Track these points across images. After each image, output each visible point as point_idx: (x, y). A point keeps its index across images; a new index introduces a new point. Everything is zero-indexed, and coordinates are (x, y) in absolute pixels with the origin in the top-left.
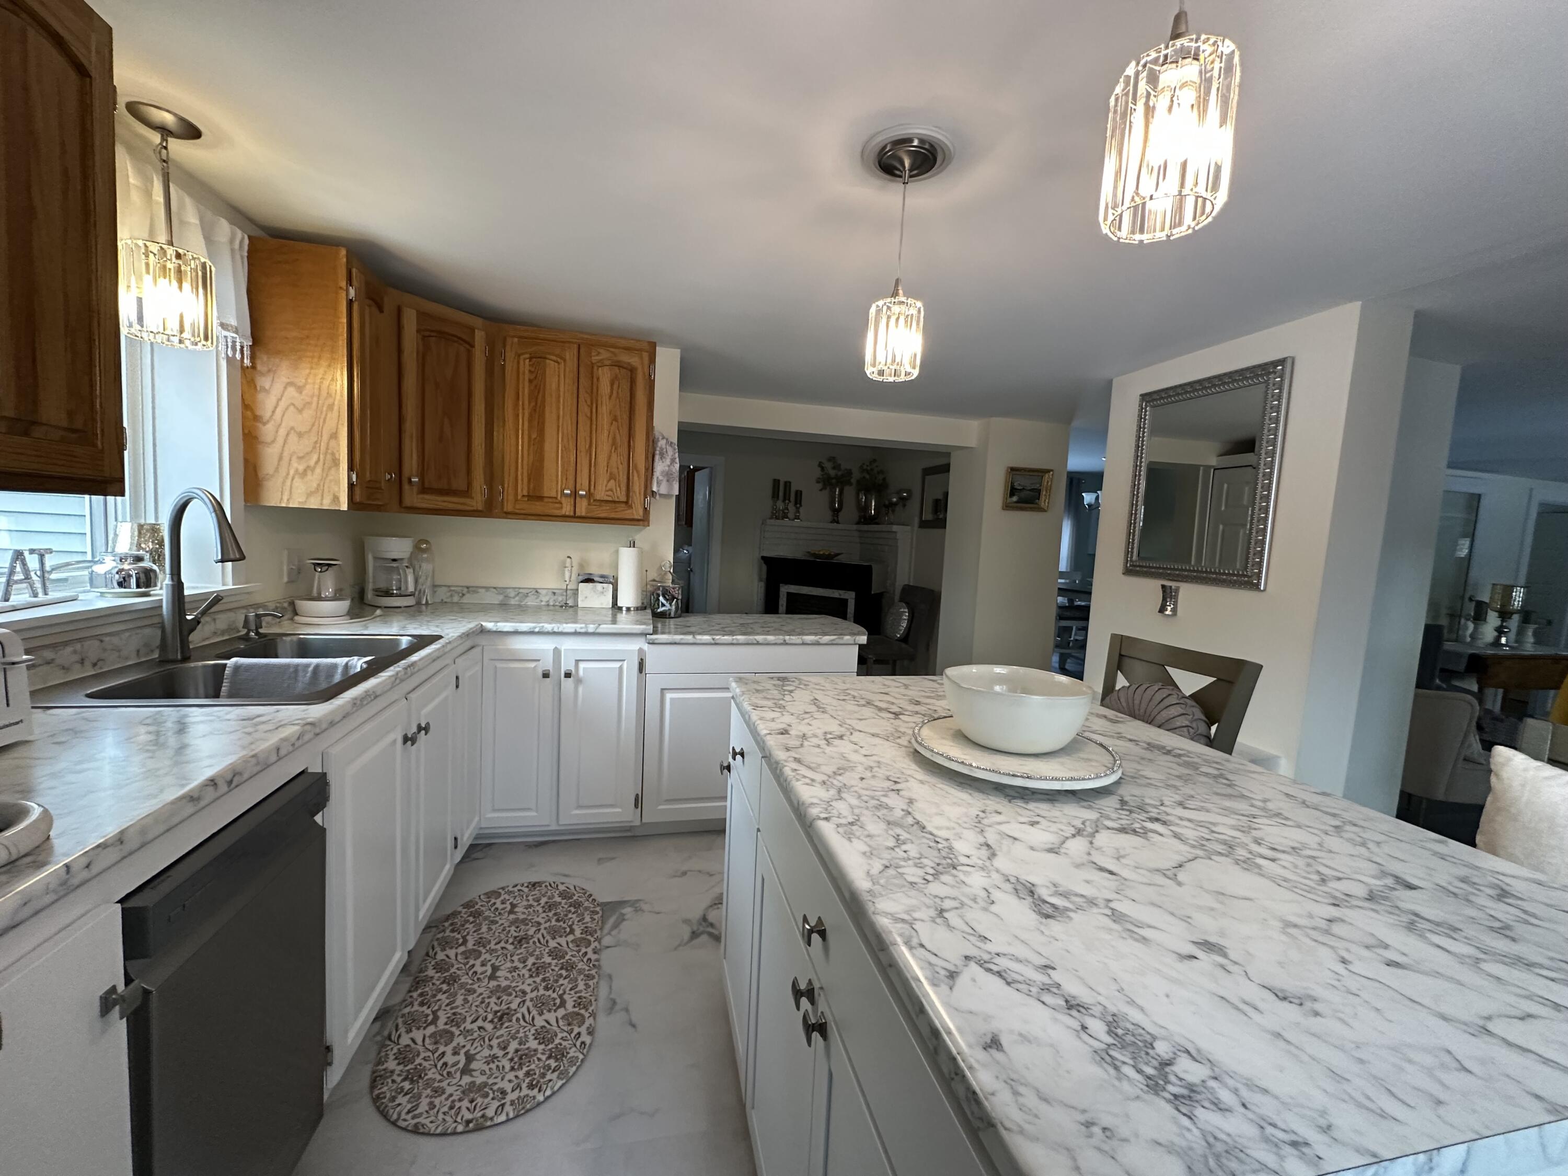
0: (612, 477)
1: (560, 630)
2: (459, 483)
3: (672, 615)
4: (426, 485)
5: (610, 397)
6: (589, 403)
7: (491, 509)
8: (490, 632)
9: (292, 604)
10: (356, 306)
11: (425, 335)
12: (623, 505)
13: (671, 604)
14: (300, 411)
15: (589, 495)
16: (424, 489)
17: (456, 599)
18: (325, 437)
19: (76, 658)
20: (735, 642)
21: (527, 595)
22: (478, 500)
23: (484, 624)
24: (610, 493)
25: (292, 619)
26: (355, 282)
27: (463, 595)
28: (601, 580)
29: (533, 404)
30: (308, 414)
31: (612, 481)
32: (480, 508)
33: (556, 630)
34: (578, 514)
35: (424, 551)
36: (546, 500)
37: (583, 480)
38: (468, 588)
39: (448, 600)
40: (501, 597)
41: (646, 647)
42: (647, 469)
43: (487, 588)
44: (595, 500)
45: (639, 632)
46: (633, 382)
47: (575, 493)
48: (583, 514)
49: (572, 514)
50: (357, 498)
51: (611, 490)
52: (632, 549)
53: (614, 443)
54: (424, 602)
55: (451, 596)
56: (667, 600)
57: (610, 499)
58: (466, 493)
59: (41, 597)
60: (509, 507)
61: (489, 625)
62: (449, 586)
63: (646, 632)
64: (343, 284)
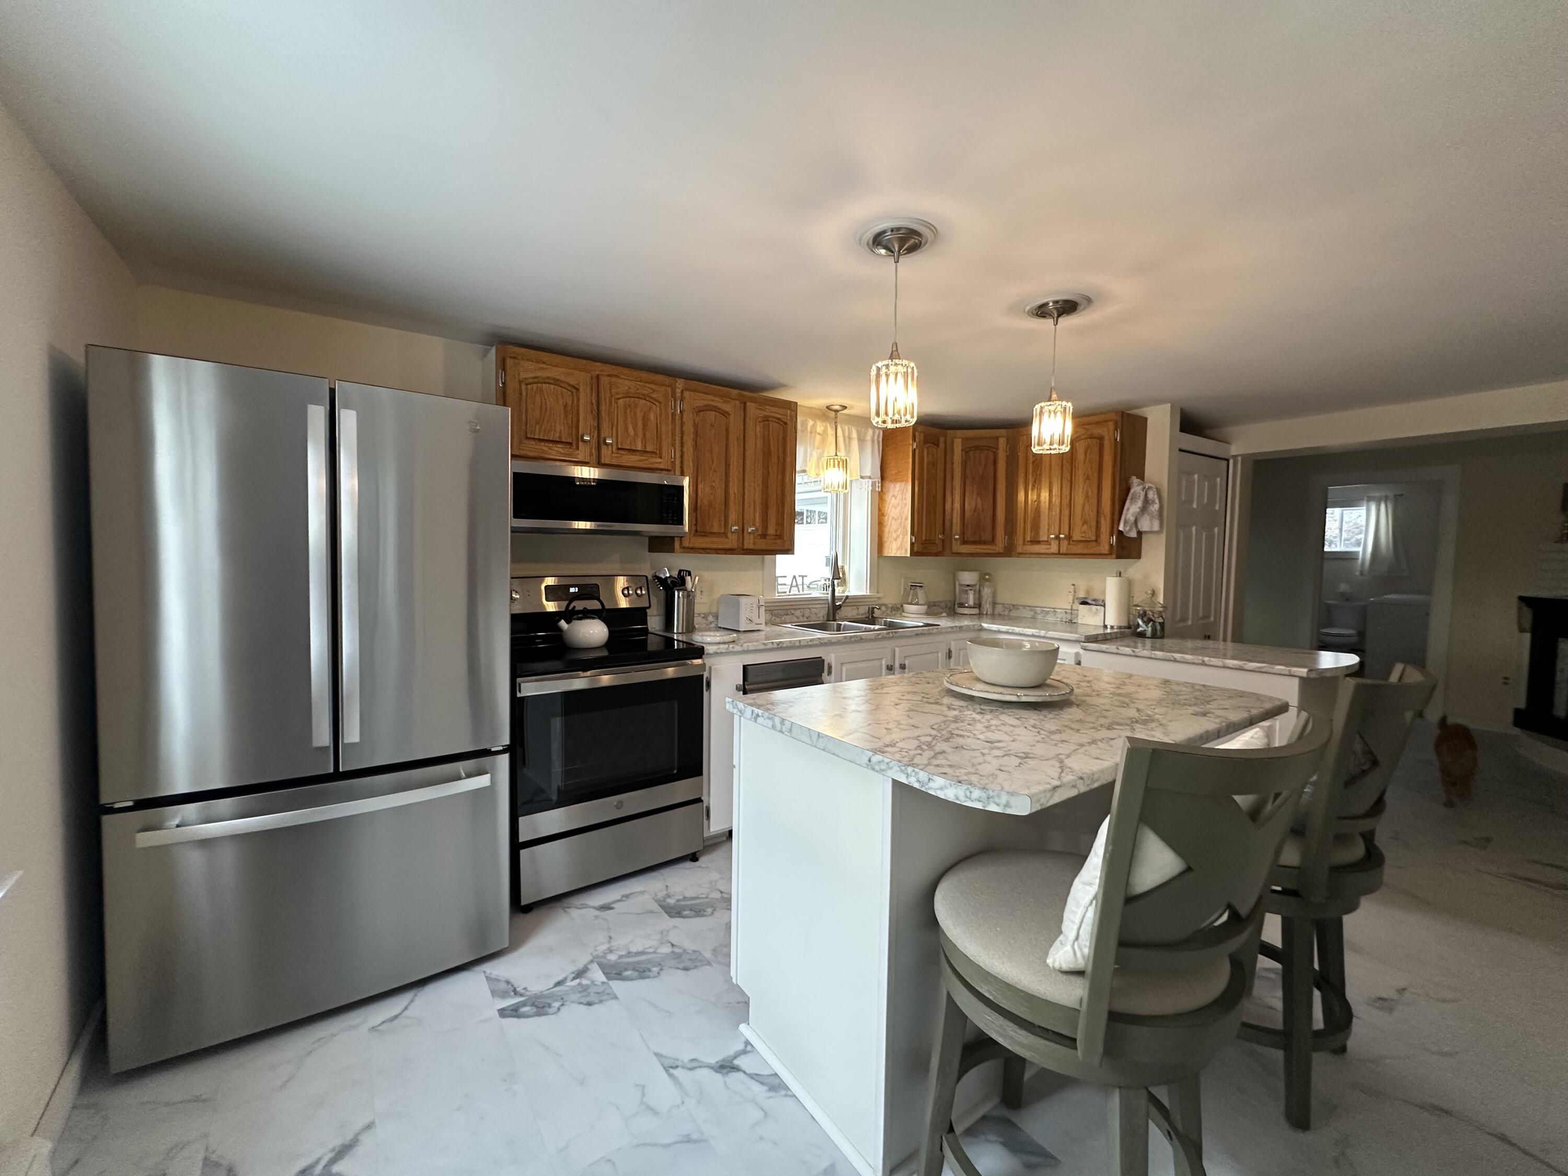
0: (1085, 522)
1: (1023, 633)
2: (987, 536)
3: (1149, 633)
4: (966, 539)
5: (1084, 462)
6: (1069, 470)
7: (1009, 551)
8: (985, 630)
9: (902, 606)
10: (917, 451)
11: (966, 451)
12: (1094, 543)
13: (1146, 625)
14: (896, 508)
15: (1069, 537)
16: (964, 542)
17: (1006, 613)
18: (903, 519)
19: (802, 614)
20: (1153, 656)
21: (1048, 613)
22: (1000, 546)
23: (983, 624)
24: (1083, 535)
25: (901, 614)
26: (917, 440)
27: (1011, 610)
28: (1093, 603)
29: (1035, 477)
30: (899, 508)
31: (1085, 526)
32: (1001, 551)
33: (1021, 632)
34: (1061, 552)
35: (987, 580)
36: (1041, 543)
37: (1065, 529)
38: (1013, 605)
39: (1003, 613)
40: (1032, 613)
41: (1082, 651)
42: (1113, 514)
43: (1024, 606)
44: (1073, 541)
45: (1073, 639)
46: (1101, 447)
47: (1057, 538)
48: (1065, 552)
49: (1057, 552)
50: (915, 549)
51: (1084, 532)
52: (1118, 578)
53: (1087, 496)
54: (985, 613)
55: (1004, 611)
56: (1144, 622)
57: (1083, 539)
58: (993, 541)
59: (801, 592)
60: (1019, 549)
61: (985, 625)
62: (1003, 604)
63: (1080, 640)
64: (911, 442)
